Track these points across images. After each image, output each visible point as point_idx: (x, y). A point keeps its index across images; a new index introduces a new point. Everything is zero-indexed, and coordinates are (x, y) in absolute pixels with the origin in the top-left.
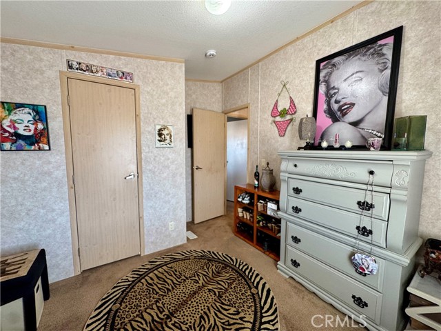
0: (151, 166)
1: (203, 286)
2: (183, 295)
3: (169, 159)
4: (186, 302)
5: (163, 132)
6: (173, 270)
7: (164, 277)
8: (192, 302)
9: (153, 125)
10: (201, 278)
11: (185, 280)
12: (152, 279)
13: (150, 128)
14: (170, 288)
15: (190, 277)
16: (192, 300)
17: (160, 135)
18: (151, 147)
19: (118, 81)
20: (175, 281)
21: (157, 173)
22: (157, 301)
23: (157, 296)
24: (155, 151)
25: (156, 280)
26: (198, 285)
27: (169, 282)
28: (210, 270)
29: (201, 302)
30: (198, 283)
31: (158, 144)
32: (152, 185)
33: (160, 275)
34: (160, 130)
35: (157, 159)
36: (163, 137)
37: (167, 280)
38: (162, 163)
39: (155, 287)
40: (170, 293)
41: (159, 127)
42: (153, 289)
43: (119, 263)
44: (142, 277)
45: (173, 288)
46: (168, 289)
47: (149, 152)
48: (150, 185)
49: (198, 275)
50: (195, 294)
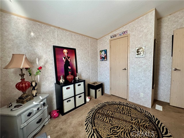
0: (133, 66)
1: (132, 123)
2: (122, 118)
3: (142, 63)
4: (120, 119)
5: (139, 50)
6: (130, 110)
7: (124, 109)
8: (121, 121)
9: (135, 48)
10: (135, 121)
11: (129, 116)
12: (121, 107)
13: (134, 50)
14: (122, 113)
15: (132, 117)
16: (122, 121)
17: (138, 52)
18: (133, 58)
19: (123, 36)
20: (125, 113)
21: (136, 69)
22: (114, 112)
23: (116, 111)
24: (135, 59)
25: (121, 108)
26: (131, 121)
27: (124, 112)
28: (144, 123)
29: (123, 124)
30: (132, 121)
31: (137, 56)
32: (133, 74)
33: (124, 108)
34: (138, 50)
35: (136, 63)
36: (139, 52)
37: (124, 111)
38: (138, 64)
39: (119, 109)
40: (119, 114)
41: (137, 49)
42: (118, 109)
43: (120, 98)
44: (120, 104)
45: (122, 114)
46: (121, 113)
47: (132, 60)
48: (132, 73)
49: (136, 119)
50: (125, 121)
